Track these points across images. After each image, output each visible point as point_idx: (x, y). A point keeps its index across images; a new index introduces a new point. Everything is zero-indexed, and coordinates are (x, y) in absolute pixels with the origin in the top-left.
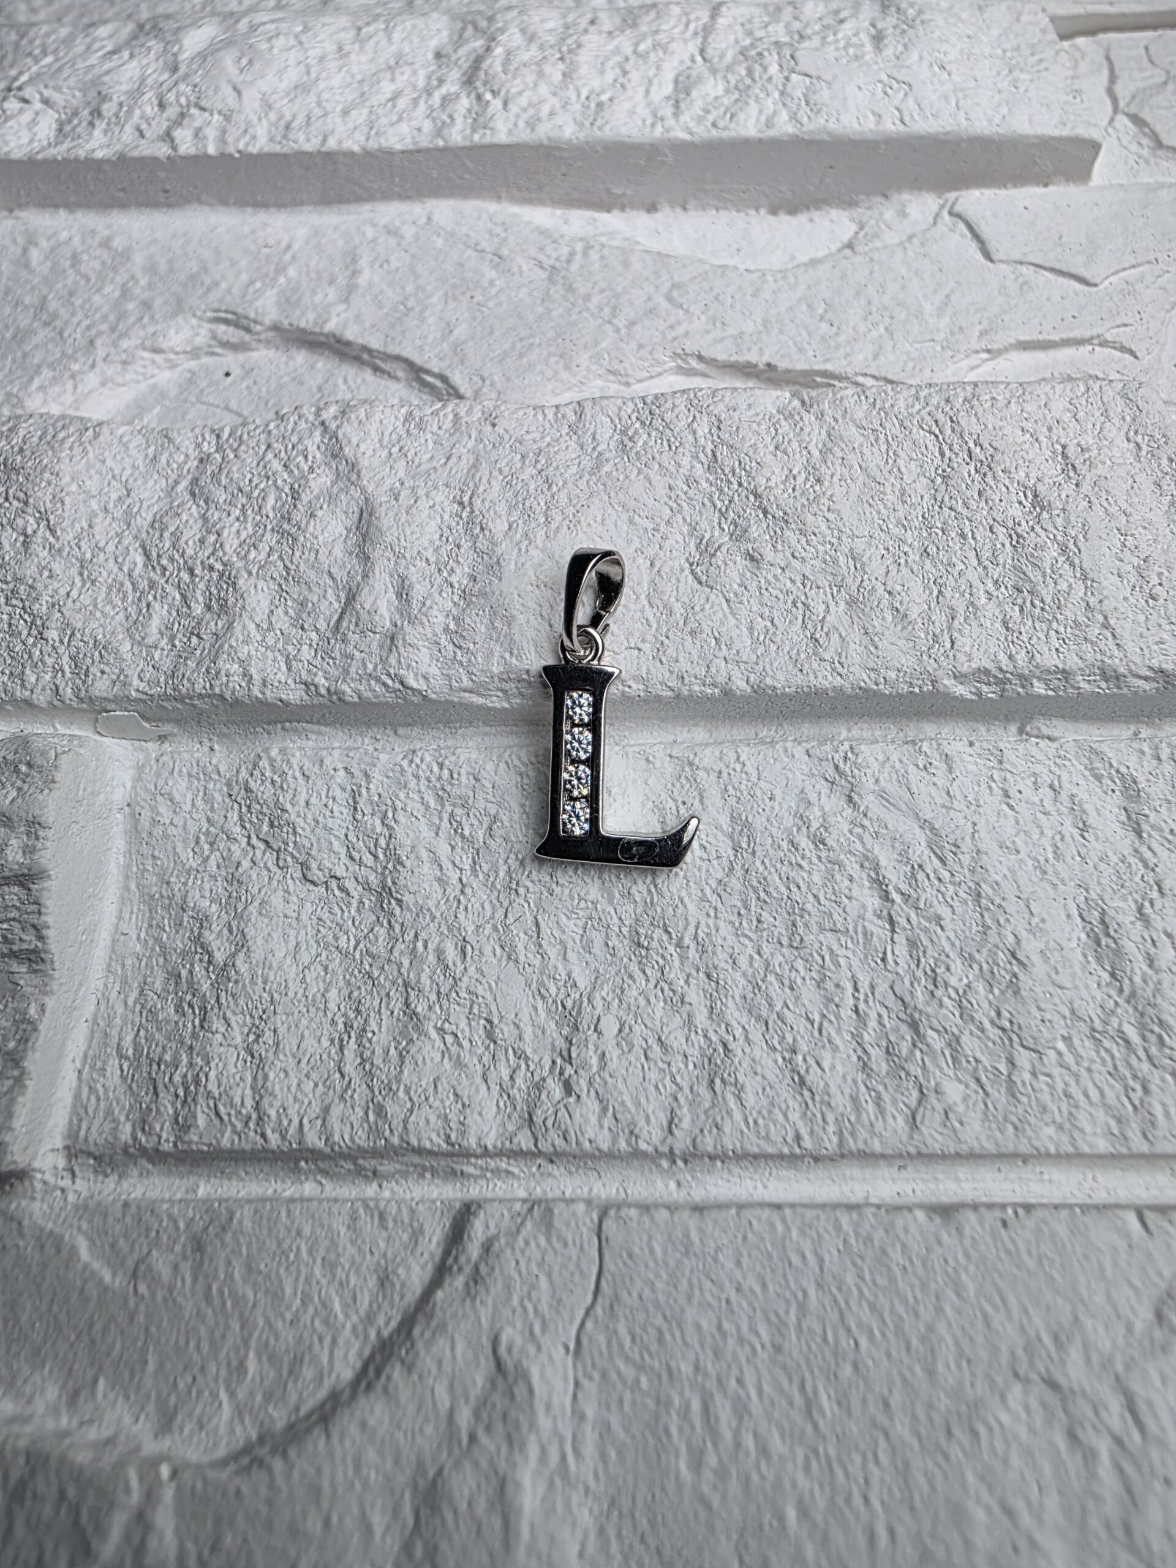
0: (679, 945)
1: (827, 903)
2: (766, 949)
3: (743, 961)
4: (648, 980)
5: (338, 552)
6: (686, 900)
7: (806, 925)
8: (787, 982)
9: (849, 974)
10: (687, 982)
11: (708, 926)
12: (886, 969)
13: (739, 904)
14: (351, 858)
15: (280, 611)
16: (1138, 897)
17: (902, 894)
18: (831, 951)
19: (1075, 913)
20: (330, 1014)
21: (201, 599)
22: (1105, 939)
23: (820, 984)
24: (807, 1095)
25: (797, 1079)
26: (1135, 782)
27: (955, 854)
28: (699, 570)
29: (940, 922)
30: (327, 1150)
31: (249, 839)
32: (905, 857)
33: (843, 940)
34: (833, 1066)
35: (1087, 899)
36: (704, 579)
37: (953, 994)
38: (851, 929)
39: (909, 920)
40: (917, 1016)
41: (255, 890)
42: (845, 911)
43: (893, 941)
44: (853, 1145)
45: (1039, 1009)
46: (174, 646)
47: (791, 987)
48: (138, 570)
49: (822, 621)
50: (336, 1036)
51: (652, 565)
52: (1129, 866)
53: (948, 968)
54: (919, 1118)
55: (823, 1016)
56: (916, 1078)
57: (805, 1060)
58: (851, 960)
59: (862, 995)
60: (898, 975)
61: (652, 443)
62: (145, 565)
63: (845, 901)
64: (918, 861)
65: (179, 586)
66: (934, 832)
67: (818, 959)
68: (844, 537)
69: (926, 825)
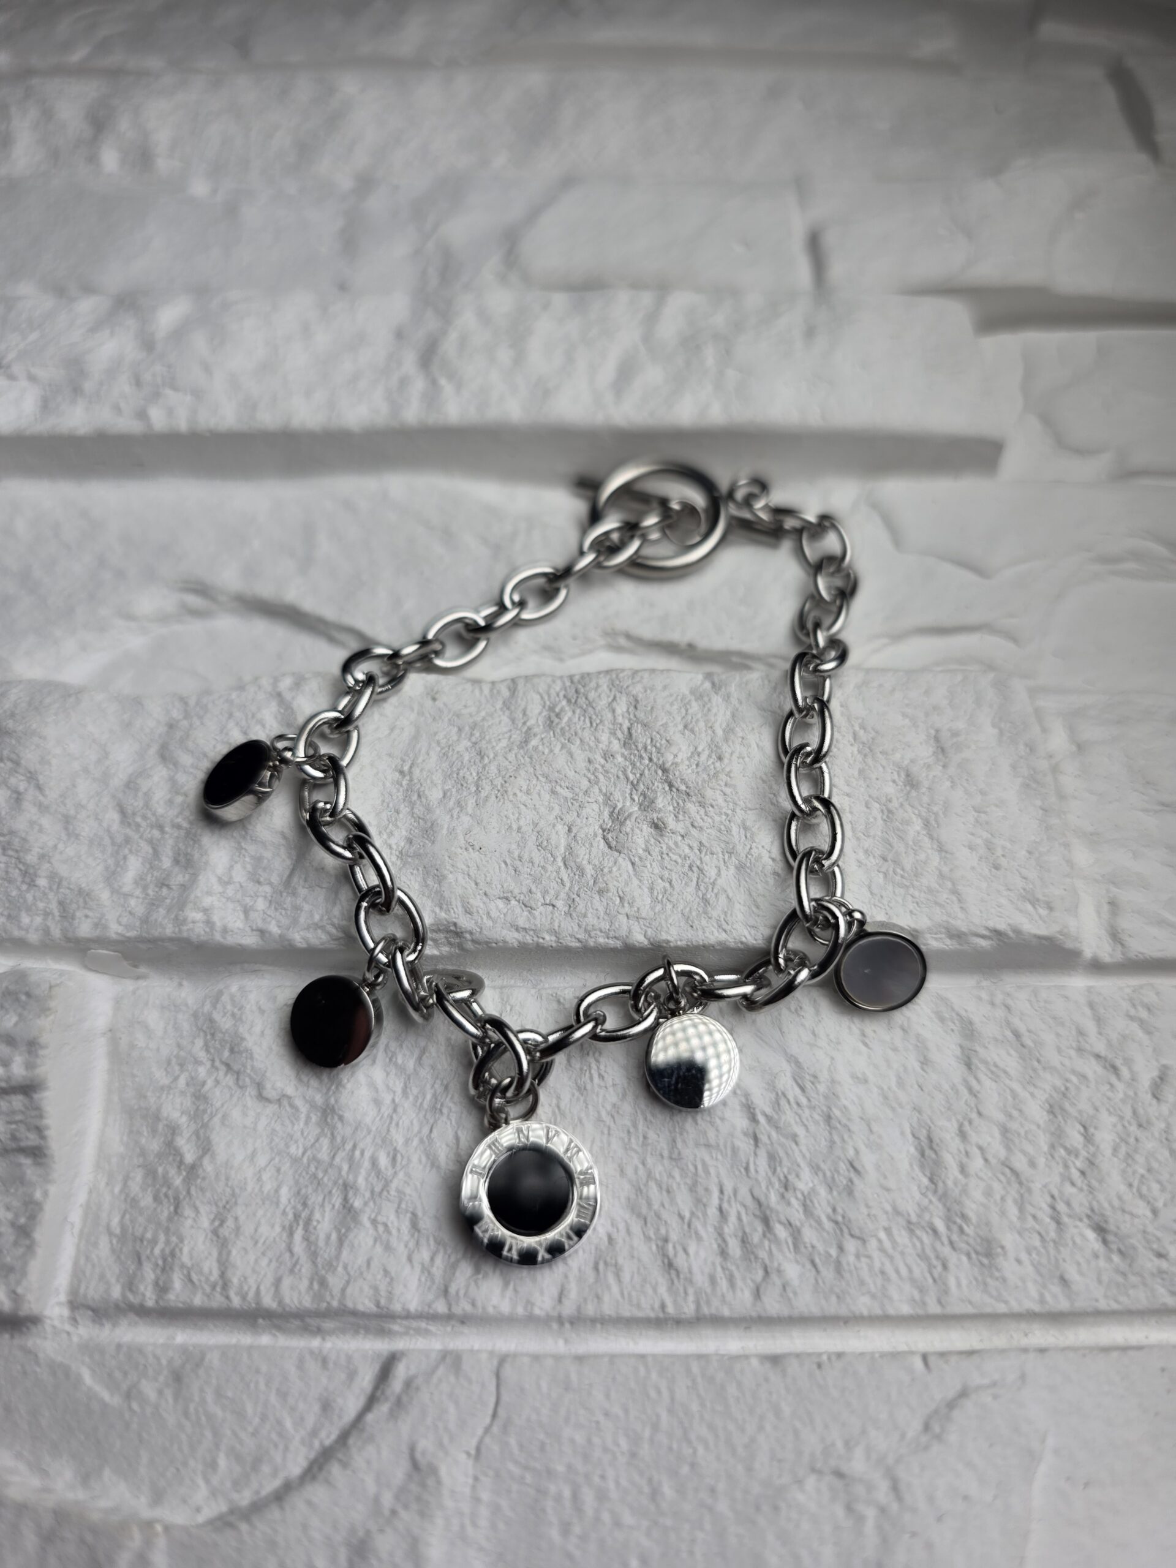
2: (650, 1161)
3: (629, 1171)
7: (684, 1141)
8: (664, 1187)
9: (717, 1181)
11: (602, 1141)
12: (748, 1176)
13: (629, 1123)
14: (301, 1080)
15: (239, 866)
16: (961, 1118)
17: (766, 1116)
18: (704, 1162)
19: (908, 1131)
20: (282, 1207)
21: (170, 854)
22: (928, 1152)
23: (692, 1189)
24: (673, 1273)
25: (666, 1261)
26: (971, 1023)
27: (813, 1083)
28: (609, 836)
29: (794, 1138)
30: (280, 1310)
31: (213, 1061)
32: (771, 1086)
33: (714, 1156)
34: (697, 1253)
35: (919, 1119)
36: (614, 843)
37: (800, 1196)
38: (721, 1143)
39: (769, 1137)
40: (768, 1212)
41: (218, 1104)
42: (717, 1130)
43: (755, 1154)
44: (705, 1310)
45: (868, 1206)
46: (147, 895)
47: (668, 1192)
48: (115, 827)
49: (714, 884)
50: (287, 1223)
51: (570, 830)
52: (957, 1092)
53: (798, 1176)
54: (762, 1290)
55: (692, 1214)
56: (763, 1259)
57: (674, 1247)
58: (719, 1169)
59: (726, 1198)
60: (757, 1180)
61: (576, 720)
62: (122, 822)
63: (718, 1121)
64: (782, 1088)
65: (150, 842)
66: (798, 1063)
67: (691, 1168)
68: (738, 810)
69: (792, 1058)
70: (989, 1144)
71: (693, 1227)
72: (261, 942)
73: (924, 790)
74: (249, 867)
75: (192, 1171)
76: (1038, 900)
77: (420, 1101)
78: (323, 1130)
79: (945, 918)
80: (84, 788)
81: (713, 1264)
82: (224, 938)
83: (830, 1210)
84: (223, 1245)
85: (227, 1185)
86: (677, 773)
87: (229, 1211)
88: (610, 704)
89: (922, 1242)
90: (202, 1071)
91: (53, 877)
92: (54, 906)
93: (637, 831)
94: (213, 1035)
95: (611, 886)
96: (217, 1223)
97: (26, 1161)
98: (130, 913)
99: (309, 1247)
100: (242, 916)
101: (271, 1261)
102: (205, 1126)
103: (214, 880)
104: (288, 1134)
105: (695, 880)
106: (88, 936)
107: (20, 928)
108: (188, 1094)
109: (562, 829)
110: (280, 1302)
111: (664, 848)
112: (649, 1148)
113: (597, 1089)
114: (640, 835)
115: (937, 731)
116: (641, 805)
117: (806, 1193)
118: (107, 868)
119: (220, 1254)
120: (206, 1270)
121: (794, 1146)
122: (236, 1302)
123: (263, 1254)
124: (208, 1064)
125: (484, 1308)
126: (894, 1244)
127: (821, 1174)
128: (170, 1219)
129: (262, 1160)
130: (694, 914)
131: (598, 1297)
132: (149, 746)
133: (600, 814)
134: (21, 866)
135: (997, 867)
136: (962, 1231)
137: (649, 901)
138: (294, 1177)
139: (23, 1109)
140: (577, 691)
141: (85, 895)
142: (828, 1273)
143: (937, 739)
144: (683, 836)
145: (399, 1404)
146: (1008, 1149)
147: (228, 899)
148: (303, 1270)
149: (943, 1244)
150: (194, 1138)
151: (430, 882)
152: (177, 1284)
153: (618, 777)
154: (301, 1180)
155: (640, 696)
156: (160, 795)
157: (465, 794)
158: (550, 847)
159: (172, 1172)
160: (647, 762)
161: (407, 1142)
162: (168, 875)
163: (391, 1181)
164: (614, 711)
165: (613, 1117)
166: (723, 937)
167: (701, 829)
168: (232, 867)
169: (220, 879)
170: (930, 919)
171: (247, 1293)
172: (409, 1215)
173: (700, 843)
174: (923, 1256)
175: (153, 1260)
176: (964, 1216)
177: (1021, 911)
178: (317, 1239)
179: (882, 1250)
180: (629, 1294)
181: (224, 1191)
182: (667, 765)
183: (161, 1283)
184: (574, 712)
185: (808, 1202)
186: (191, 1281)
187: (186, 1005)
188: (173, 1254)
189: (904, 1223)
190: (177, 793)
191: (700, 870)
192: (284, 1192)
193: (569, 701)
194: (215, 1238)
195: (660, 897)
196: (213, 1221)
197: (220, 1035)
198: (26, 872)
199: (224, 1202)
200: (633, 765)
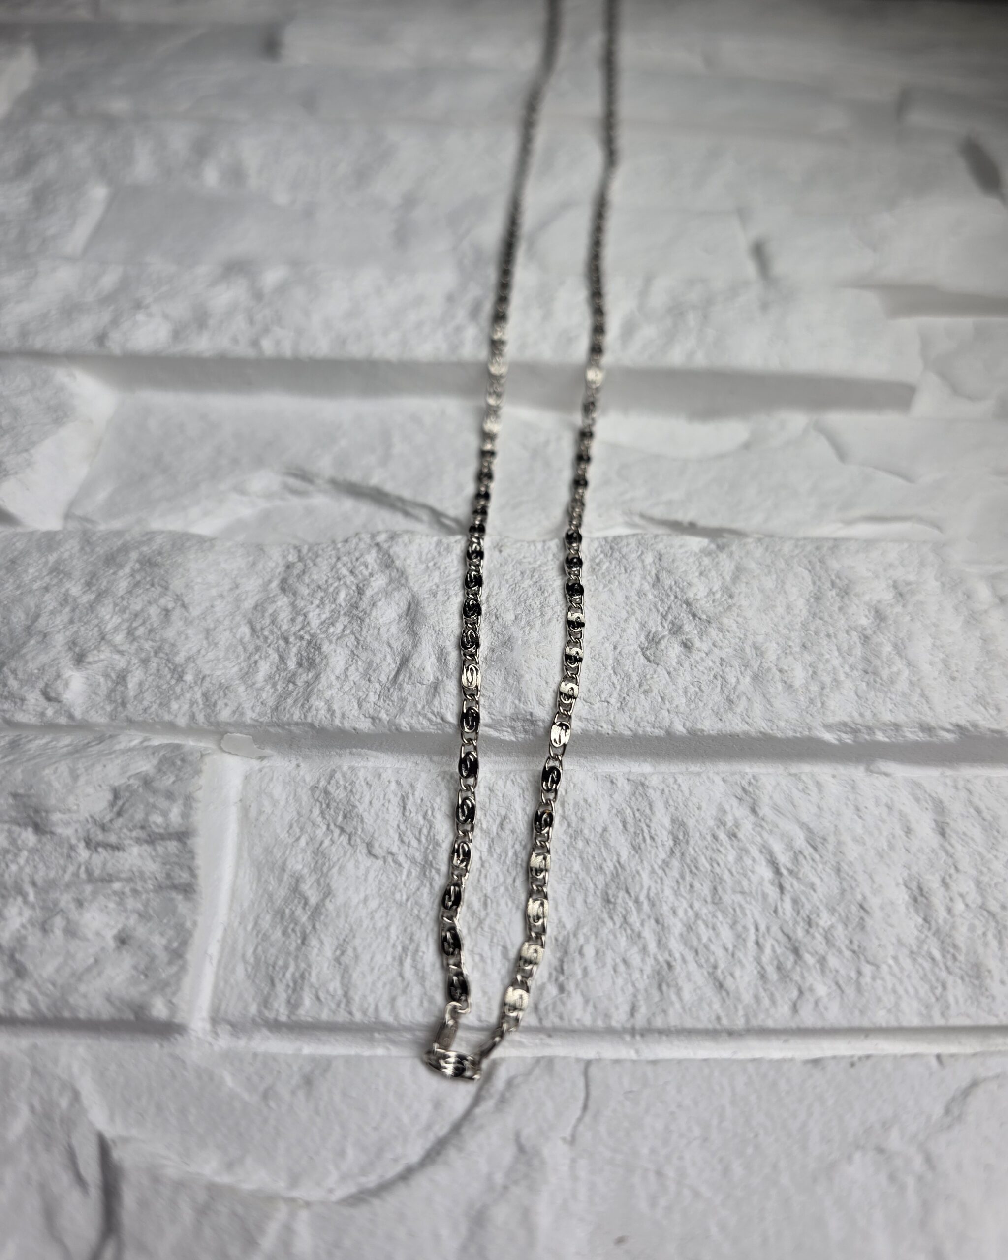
0: (637, 901)
1: (738, 876)
2: (697, 905)
3: (681, 913)
4: (614, 924)
5: (394, 629)
6: (641, 872)
7: (724, 889)
8: (710, 926)
9: (752, 921)
10: (642, 924)
11: (656, 889)
12: (777, 917)
13: (677, 876)
14: (402, 841)
15: (353, 668)
16: (942, 873)
17: (788, 869)
18: (741, 906)
19: (901, 881)
20: (392, 941)
21: (294, 659)
22: (920, 899)
23: (733, 926)
24: (724, 994)
25: (717, 984)
26: (941, 802)
27: (823, 844)
28: (648, 653)
29: (812, 887)
30: (395, 1024)
31: (328, 826)
32: (789, 846)
33: (748, 899)
34: (741, 977)
35: (909, 875)
36: (652, 658)
37: (821, 931)
38: (754, 892)
39: (792, 886)
40: (797, 945)
41: (335, 859)
42: (749, 880)
43: (782, 900)
44: (754, 1023)
45: (878, 938)
46: (276, 690)
47: (714, 929)
48: (247, 638)
49: (735, 688)
50: (397, 954)
51: (615, 648)
52: (937, 854)
53: (818, 916)
54: (798, 1006)
55: (735, 946)
56: (796, 982)
57: (723, 972)
58: (754, 912)
59: (761, 935)
60: (784, 920)
61: (613, 567)
62: (252, 635)
63: (750, 873)
64: (799, 848)
65: (277, 650)
66: (809, 830)
67: (731, 910)
68: (748, 634)
69: (804, 826)
70: (967, 893)
71: (736, 956)
72: (372, 727)
73: (890, 622)
74: (361, 670)
75: (317, 912)
76: (988, 704)
77: (503, 858)
78: (422, 882)
79: (917, 715)
80: (221, 608)
81: (756, 985)
82: (342, 723)
83: (847, 942)
84: (344, 970)
85: (346, 922)
86: (698, 606)
87: (348, 943)
88: (639, 557)
89: (924, 969)
90: (320, 832)
91: (198, 672)
92: (198, 696)
93: (671, 649)
94: (328, 806)
95: (653, 688)
96: (338, 953)
97: (179, 897)
98: (262, 703)
99: (417, 973)
100: (356, 707)
101: (385, 985)
102: (326, 875)
103: (333, 678)
104: (393, 885)
105: (719, 686)
106: (228, 720)
107: (169, 712)
108: (308, 852)
109: (609, 646)
110: (396, 1017)
111: (693, 661)
112: (695, 895)
113: (649, 848)
114: (673, 650)
115: (895, 582)
116: (670, 630)
117: (826, 928)
118: (241, 670)
119: (343, 977)
120: (331, 989)
121: (812, 892)
122: (358, 1017)
123: (379, 978)
124: (324, 828)
125: (570, 1021)
126: (902, 969)
127: (837, 915)
128: (298, 949)
129: (373, 904)
130: (722, 710)
131: (664, 1012)
132: (270, 581)
133: (638, 636)
134: (170, 665)
135: (954, 679)
136: (955, 958)
137: (684, 701)
138: (400, 918)
139: (177, 852)
140: (611, 548)
141: (225, 688)
142: (850, 991)
143: (895, 586)
144: (707, 654)
145: (503, 1100)
146: (983, 896)
147: (344, 693)
148: (414, 991)
149: (940, 969)
150: (315, 884)
151: (511, 680)
152: (307, 1001)
153: (650, 610)
154: (407, 920)
155: (663, 551)
156: (284, 616)
157: (532, 617)
158: (601, 659)
159: (299, 911)
160: (672, 598)
161: (495, 889)
162: (294, 675)
163: (484, 919)
164: (643, 561)
165: (664, 871)
166: (746, 727)
167: (721, 648)
168: (347, 669)
169: (337, 678)
170: (906, 716)
171: (367, 1009)
172: (500, 948)
173: (721, 658)
174: (924, 978)
175: (285, 982)
176: (955, 946)
177: (976, 712)
178: (424, 967)
179: (892, 974)
180: (690, 1009)
181: (344, 926)
182: (690, 601)
183: (293, 1001)
184: (611, 562)
185: (829, 936)
186: (318, 998)
187: (304, 781)
188: (302, 977)
189: (908, 953)
190: (298, 614)
191: (724, 678)
192: (393, 930)
193: (606, 555)
194: (337, 965)
195: (693, 698)
196: (335, 951)
197: (335, 804)
198: (175, 670)
199: (343, 936)
200: (662, 601)
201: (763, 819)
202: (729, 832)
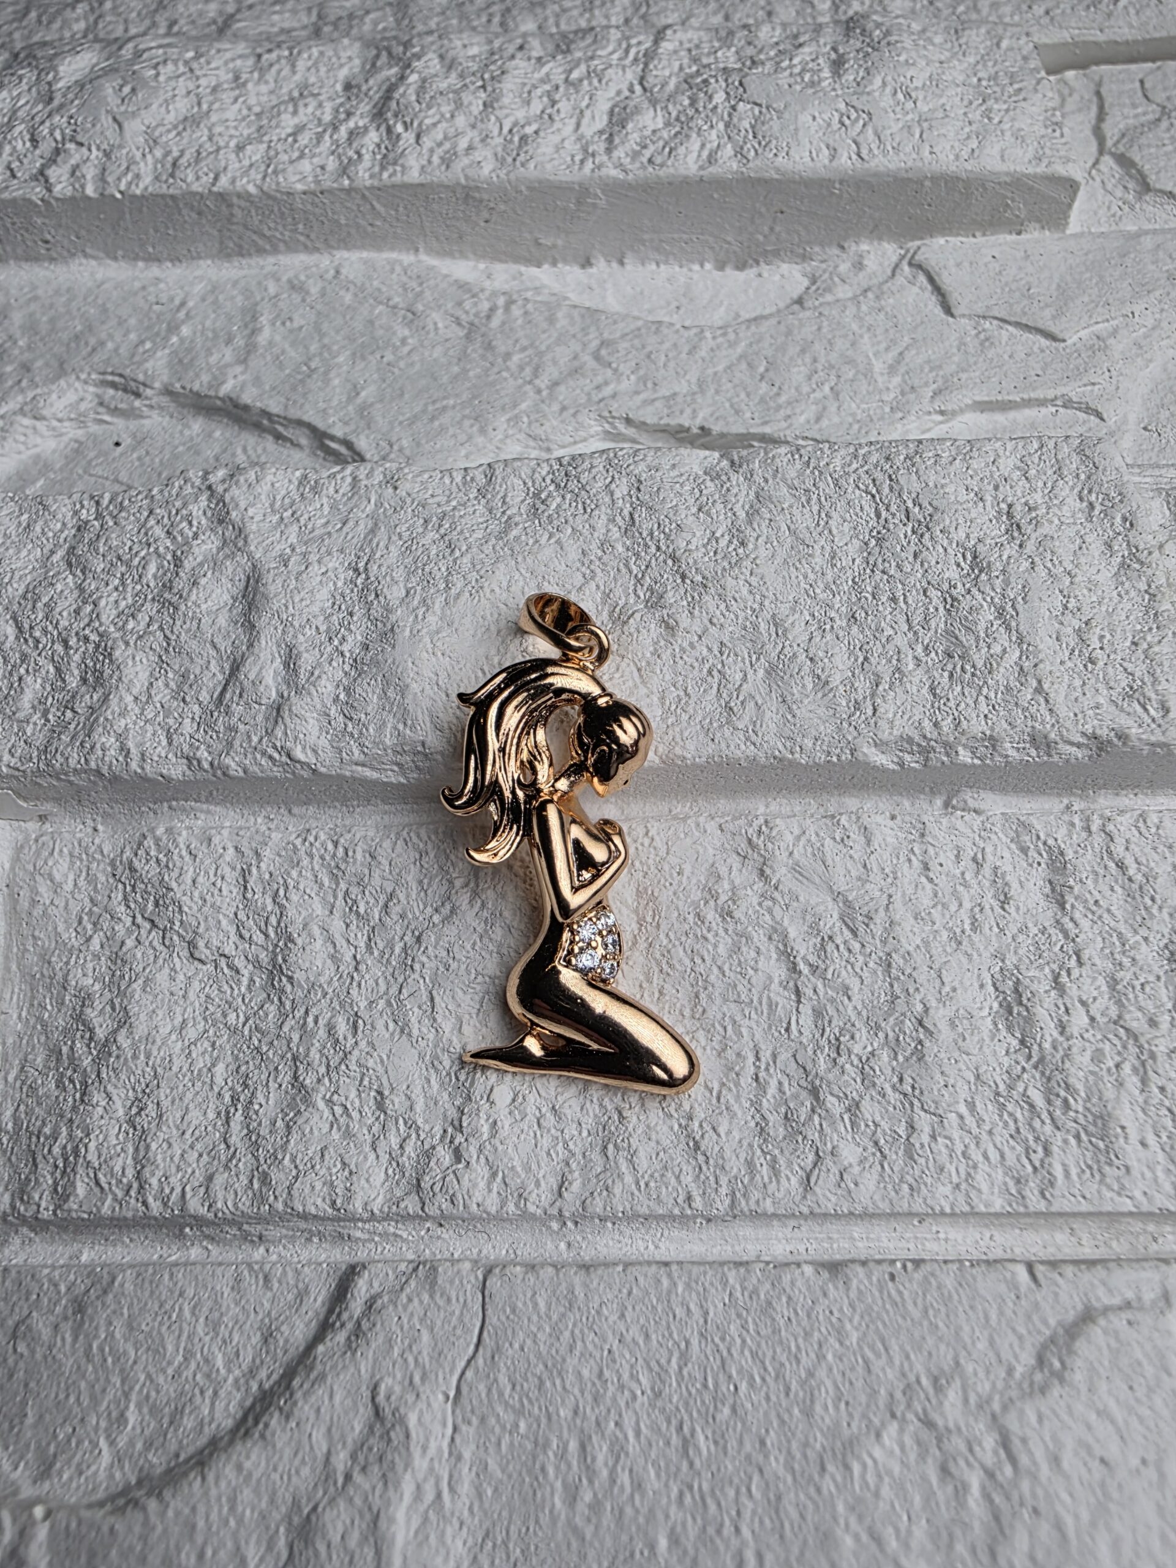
1: (732, 975)
5: (222, 621)
7: (709, 997)
9: (751, 1044)
12: (789, 1039)
13: (642, 978)
14: (241, 936)
15: (160, 683)
17: (809, 965)
18: (734, 1021)
19: (989, 983)
20: (216, 1088)
21: (76, 672)
22: (1016, 1009)
24: (701, 1159)
25: (691, 1143)
26: (1061, 853)
27: (866, 925)
29: (846, 991)
30: (211, 1216)
31: (134, 917)
32: (815, 929)
33: (747, 1011)
35: (1002, 970)
38: (756, 1001)
39: (815, 991)
40: (817, 1082)
41: (140, 968)
42: (750, 981)
43: (798, 1011)
45: (943, 1074)
46: (47, 720)
48: (9, 644)
49: (738, 690)
50: (223, 1109)
52: (1049, 936)
53: (853, 1036)
56: (813, 1142)
57: (701, 1126)
58: (755, 1031)
59: (763, 1067)
60: (801, 1043)
62: (17, 638)
63: (751, 972)
64: (829, 932)
65: (52, 659)
66: (846, 902)
67: (719, 1028)
68: (767, 603)
69: (837, 896)
70: (1094, 999)
72: (187, 772)
74: (172, 684)
75: (104, 1049)
77: (387, 956)
78: (269, 995)
79: (1029, 723)
82: (143, 769)
83: (895, 1079)
84: (140, 1137)
85: (147, 1064)
87: (149, 1095)
89: (1015, 1120)
90: (122, 928)
93: (643, 631)
94: (134, 889)
100: (164, 742)
102: (122, 994)
103: (128, 700)
104: (227, 1002)
105: (715, 686)
110: (211, 1206)
111: (678, 649)
114: (648, 633)
116: (647, 601)
120: (118, 1169)
121: (846, 1001)
122: (155, 1208)
123: (192, 1147)
124: (127, 922)
127: (882, 1036)
128: (75, 1109)
129: (193, 1033)
130: (715, 725)
132: (52, 552)
136: (1067, 1106)
138: (232, 1052)
142: (896, 1158)
144: (699, 636)
146: (1120, 1004)
147: (146, 722)
150: (107, 1008)
151: (391, 694)
154: (241, 1056)
156: (64, 605)
157: (432, 591)
159: (80, 1051)
161: (371, 1004)
162: (74, 697)
166: (752, 751)
167: (722, 625)
168: (151, 684)
169: (136, 698)
171: (169, 1198)
178: (259, 1125)
179: (964, 1129)
182: (679, 553)
183: (60, 1189)
187: (101, 852)
190: (85, 601)
191: (723, 675)
192: (220, 1070)
193: (558, 486)
194: (131, 1130)
196: (129, 1108)
197: (143, 886)
199: (143, 1085)
201: (776, 888)
202: (722, 909)
